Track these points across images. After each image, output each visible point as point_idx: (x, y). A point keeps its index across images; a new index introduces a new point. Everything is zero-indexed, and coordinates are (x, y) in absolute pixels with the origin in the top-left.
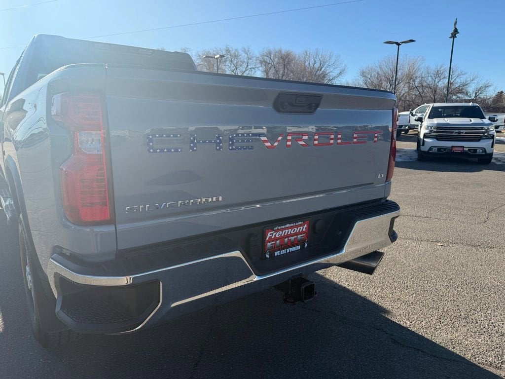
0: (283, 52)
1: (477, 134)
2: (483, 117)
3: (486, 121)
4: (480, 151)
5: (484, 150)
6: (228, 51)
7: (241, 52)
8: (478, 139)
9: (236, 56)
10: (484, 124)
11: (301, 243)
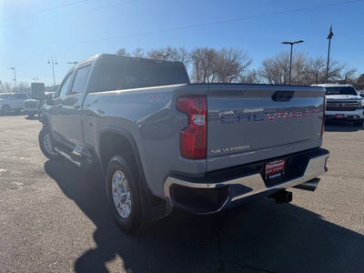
0: (208, 49)
1: (352, 106)
2: (356, 94)
3: (359, 97)
4: (355, 117)
5: (358, 116)
6: (169, 50)
7: (178, 50)
8: (354, 109)
9: (175, 53)
10: (357, 99)
11: (281, 172)
